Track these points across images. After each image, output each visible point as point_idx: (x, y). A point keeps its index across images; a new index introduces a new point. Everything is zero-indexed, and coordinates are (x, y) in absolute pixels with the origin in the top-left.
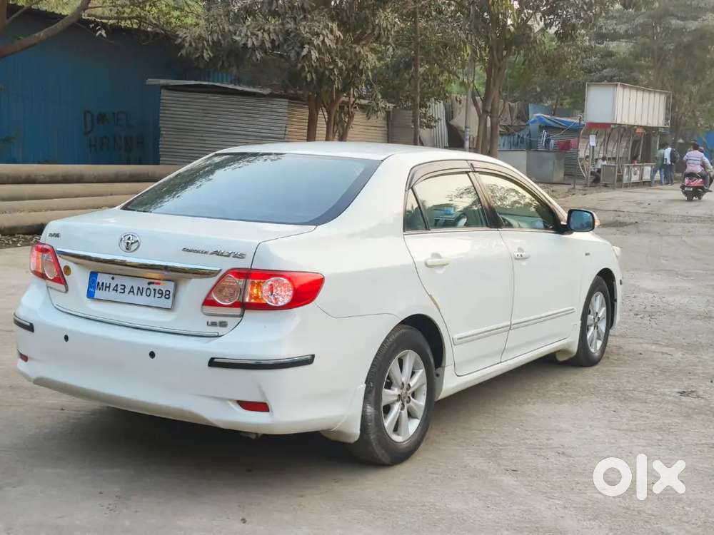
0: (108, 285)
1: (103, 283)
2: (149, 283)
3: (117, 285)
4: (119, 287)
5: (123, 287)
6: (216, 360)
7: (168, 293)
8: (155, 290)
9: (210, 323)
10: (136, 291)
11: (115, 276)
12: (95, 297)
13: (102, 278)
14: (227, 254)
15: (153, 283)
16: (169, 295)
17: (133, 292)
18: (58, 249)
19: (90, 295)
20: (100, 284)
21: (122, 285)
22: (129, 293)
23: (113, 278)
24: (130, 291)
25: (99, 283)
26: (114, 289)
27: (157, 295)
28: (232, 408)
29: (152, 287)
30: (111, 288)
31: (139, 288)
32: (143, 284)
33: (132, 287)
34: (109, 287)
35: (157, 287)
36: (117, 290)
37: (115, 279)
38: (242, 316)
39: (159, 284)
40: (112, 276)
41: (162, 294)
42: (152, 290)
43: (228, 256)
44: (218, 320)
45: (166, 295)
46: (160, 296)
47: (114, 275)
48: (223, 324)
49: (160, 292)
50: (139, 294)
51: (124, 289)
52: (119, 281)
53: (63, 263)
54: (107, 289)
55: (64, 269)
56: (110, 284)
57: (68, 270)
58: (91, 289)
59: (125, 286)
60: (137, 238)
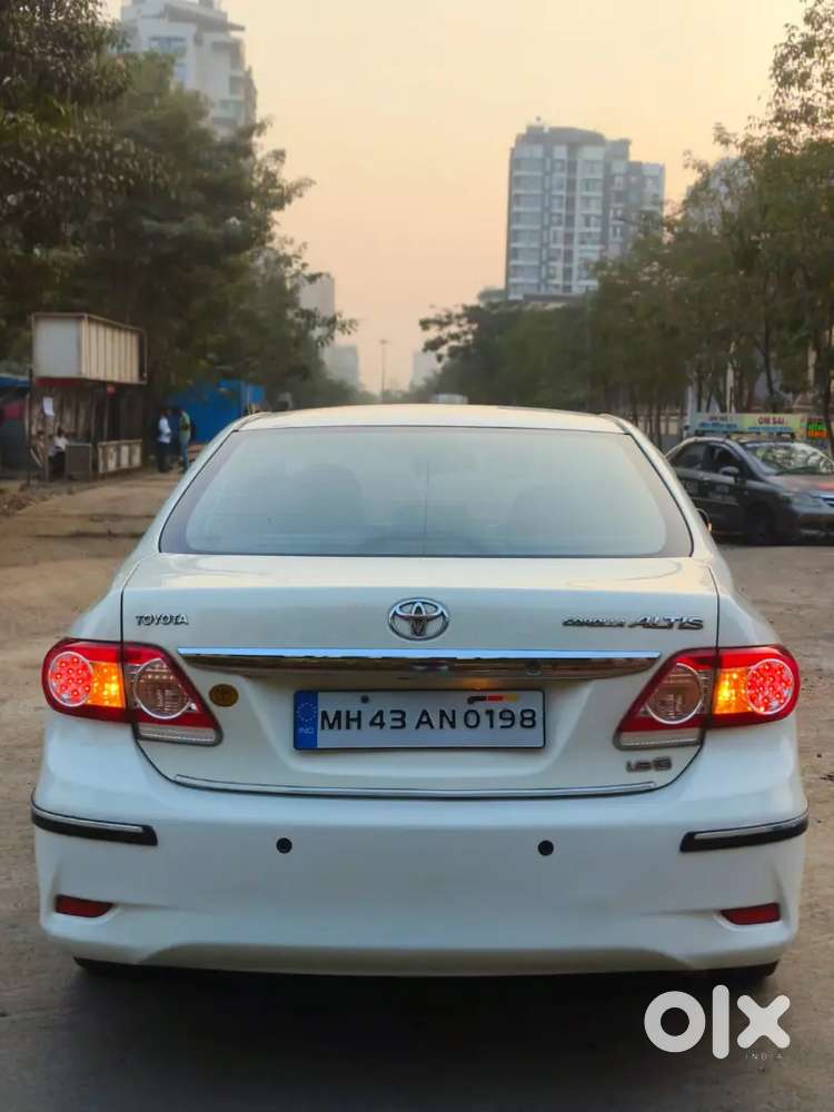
0: (353, 715)
1: (338, 713)
2: (471, 701)
3: (380, 713)
4: (387, 719)
5: (399, 716)
6: (697, 837)
7: (529, 715)
8: (490, 713)
9: (633, 767)
10: (435, 721)
11: (369, 695)
12: (320, 746)
13: (328, 704)
14: (665, 624)
15: (483, 699)
16: (532, 719)
17: (429, 722)
18: (182, 651)
19: (304, 743)
20: (331, 715)
21: (394, 712)
22: (418, 727)
23: (365, 700)
24: (420, 722)
25: (325, 715)
26: (372, 723)
27: (498, 723)
28: (721, 926)
29: (481, 707)
30: (365, 721)
31: (443, 714)
32: (459, 704)
33: (425, 713)
34: (358, 720)
35: (497, 707)
36: (382, 725)
37: (373, 700)
38: (701, 742)
39: (500, 698)
40: (361, 694)
41: (513, 719)
42: (483, 713)
43: (670, 626)
44: (649, 756)
45: (525, 719)
46: (509, 723)
47: (365, 693)
48: (663, 764)
49: (507, 716)
50: (446, 725)
51: (402, 720)
52: (384, 703)
53: (204, 681)
54: (354, 725)
55: (211, 693)
56: (359, 713)
57: (226, 696)
58: (301, 730)
59: (403, 714)
60: (440, 609)
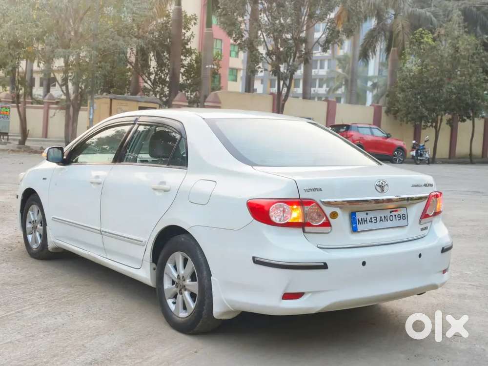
0: (365, 220)
1: (362, 219)
2: (391, 212)
3: (371, 218)
4: (373, 219)
7: (404, 215)
8: (395, 215)
9: (422, 229)
10: (383, 219)
11: (368, 212)
12: (359, 230)
13: (359, 216)
14: (428, 185)
15: (393, 211)
16: (405, 217)
17: (382, 220)
18: (321, 200)
19: (354, 230)
20: (360, 220)
21: (374, 217)
22: (380, 222)
23: (367, 214)
24: (380, 220)
25: (358, 219)
26: (370, 222)
27: (398, 218)
29: (393, 214)
30: (368, 221)
31: (385, 217)
32: (387, 213)
33: (381, 217)
35: (396, 213)
36: (372, 222)
37: (369, 214)
39: (397, 211)
40: (366, 212)
41: (400, 217)
42: (394, 216)
44: (424, 226)
45: (403, 217)
46: (399, 218)
47: (367, 211)
49: (399, 216)
50: (386, 220)
51: (376, 220)
52: (372, 214)
53: (328, 210)
54: (366, 222)
55: (330, 214)
56: (366, 218)
57: (334, 215)
58: (353, 225)
59: (376, 217)
60: (386, 183)
